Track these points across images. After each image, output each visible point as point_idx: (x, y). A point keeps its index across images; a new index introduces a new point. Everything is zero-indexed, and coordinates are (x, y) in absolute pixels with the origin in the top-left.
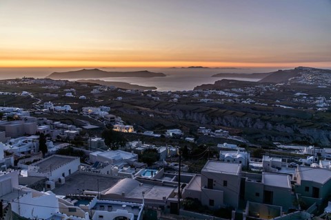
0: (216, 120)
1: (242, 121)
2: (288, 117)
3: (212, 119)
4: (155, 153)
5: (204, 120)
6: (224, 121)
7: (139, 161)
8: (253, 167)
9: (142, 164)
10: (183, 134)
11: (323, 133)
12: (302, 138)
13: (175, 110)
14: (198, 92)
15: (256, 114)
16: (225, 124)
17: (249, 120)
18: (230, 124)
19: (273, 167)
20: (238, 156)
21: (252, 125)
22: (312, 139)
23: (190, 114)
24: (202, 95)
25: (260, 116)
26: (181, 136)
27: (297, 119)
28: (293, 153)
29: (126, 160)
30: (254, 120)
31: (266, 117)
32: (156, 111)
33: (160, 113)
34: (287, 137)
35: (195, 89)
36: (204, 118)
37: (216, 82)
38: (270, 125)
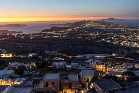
0: (52, 46)
1: (63, 45)
2: (81, 42)
3: (50, 46)
4: (24, 68)
5: (46, 46)
6: (55, 46)
7: (16, 74)
8: (67, 68)
9: (17, 75)
10: (37, 55)
11: (95, 47)
12: (87, 51)
13: (33, 43)
14: (43, 33)
15: (69, 42)
16: (56, 47)
17: (66, 45)
18: (58, 47)
19: (75, 67)
20: (61, 64)
21: (67, 47)
22: (91, 51)
23: (40, 44)
24: (45, 35)
25: (70, 42)
26: (36, 56)
27: (85, 43)
28: (84, 58)
29: (9, 74)
30: (68, 45)
31: (73, 43)
32: (23, 44)
33: (26, 45)
34: (81, 51)
35: (41, 32)
36: (46, 45)
37: (51, 28)
38: (74, 46)
